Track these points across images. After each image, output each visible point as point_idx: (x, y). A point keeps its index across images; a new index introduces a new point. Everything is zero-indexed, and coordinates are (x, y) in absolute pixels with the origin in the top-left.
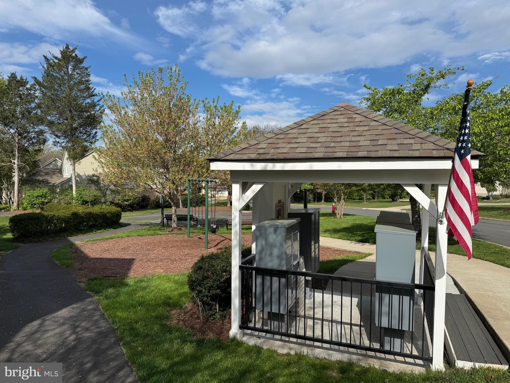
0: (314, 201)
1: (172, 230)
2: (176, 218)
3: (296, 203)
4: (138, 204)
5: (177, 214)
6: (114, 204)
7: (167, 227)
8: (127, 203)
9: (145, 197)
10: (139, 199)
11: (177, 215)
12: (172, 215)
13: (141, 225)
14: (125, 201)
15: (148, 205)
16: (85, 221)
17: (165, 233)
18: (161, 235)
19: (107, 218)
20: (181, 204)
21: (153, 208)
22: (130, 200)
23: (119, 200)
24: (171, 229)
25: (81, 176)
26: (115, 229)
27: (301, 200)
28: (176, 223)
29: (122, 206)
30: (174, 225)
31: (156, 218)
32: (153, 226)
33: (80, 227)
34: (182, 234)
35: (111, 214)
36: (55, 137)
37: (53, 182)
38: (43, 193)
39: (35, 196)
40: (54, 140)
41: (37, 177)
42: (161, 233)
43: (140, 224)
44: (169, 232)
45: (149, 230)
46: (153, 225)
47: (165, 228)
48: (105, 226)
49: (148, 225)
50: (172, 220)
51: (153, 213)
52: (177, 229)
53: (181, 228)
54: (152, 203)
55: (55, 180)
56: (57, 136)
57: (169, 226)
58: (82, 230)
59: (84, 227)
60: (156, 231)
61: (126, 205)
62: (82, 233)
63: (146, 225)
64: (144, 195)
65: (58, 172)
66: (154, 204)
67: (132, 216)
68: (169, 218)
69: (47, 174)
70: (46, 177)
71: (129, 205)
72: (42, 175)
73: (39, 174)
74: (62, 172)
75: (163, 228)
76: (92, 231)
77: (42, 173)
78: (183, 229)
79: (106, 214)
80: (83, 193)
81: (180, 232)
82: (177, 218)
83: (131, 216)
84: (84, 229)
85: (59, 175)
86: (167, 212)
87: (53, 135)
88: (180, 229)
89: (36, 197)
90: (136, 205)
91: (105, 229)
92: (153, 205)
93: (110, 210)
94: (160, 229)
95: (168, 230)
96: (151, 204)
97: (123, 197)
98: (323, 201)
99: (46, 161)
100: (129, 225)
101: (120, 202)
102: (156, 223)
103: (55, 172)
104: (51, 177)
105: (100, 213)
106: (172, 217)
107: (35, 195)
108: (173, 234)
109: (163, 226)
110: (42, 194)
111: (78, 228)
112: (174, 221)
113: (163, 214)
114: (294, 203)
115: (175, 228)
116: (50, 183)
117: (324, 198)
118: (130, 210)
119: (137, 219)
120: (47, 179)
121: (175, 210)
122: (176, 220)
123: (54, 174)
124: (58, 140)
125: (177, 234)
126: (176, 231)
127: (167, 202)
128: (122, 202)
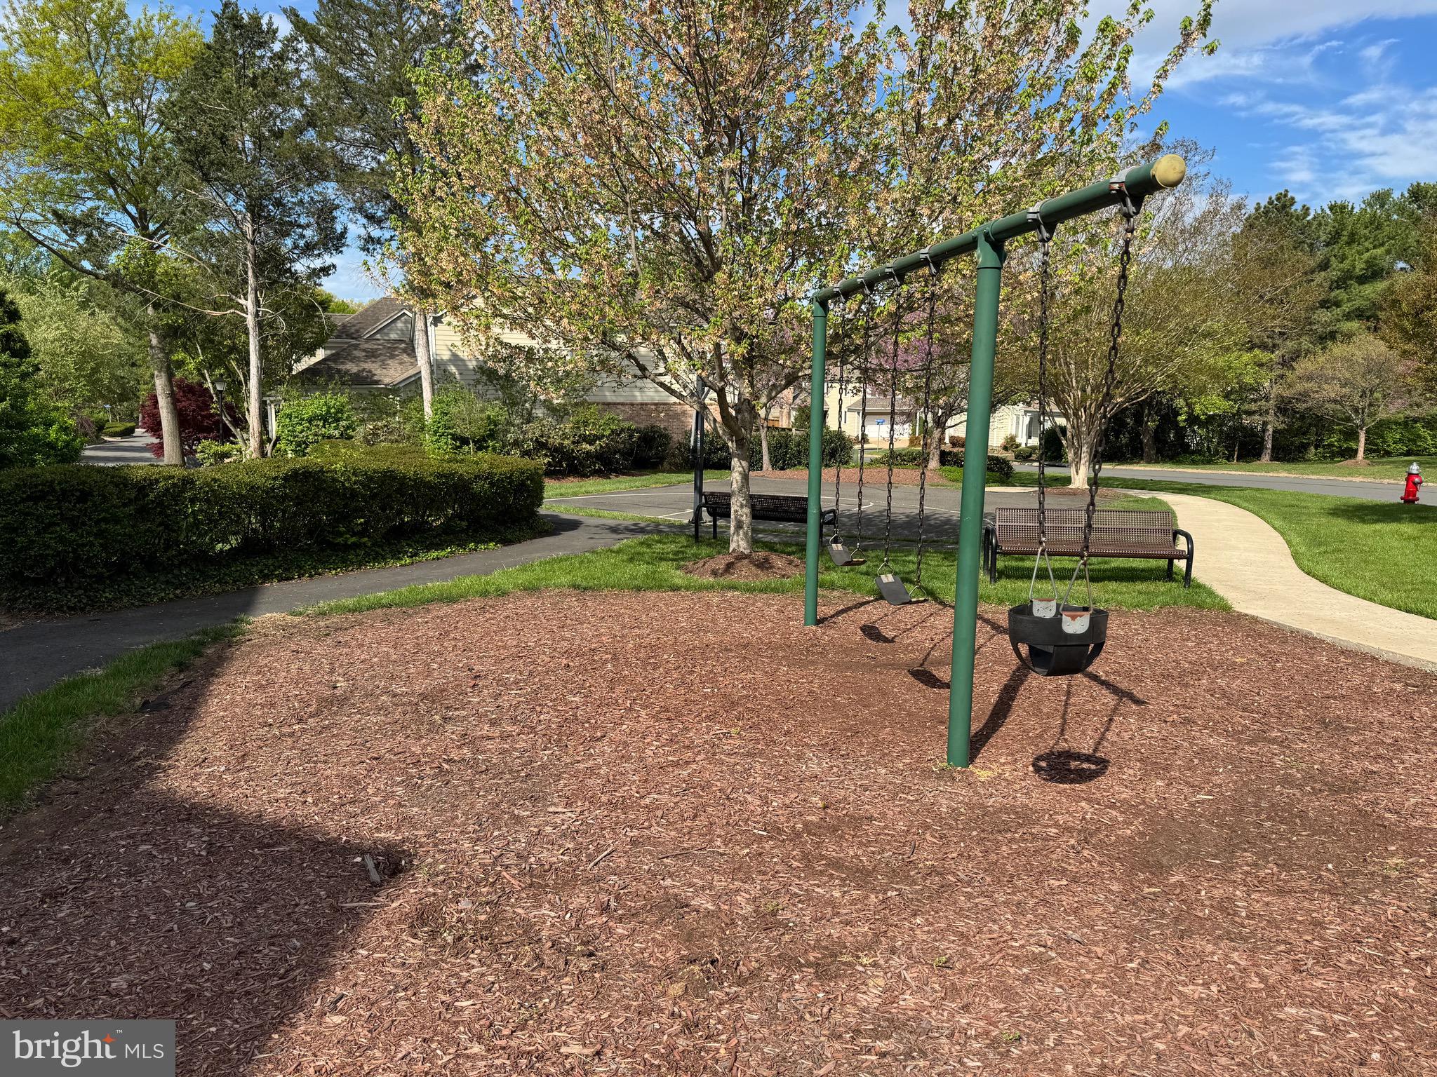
0: (1229, 458)
1: (729, 566)
2: (747, 510)
3: (1164, 462)
4: (626, 454)
5: (755, 490)
6: (549, 449)
7: (709, 545)
8: (588, 447)
9: (655, 432)
10: (631, 436)
11: (751, 496)
12: (729, 496)
13: (614, 530)
14: (584, 440)
15: (662, 459)
16: (358, 512)
17: (695, 579)
18: (675, 588)
19: (475, 497)
20: (766, 458)
21: (678, 469)
22: (600, 438)
23: (565, 436)
24: (721, 562)
25: (463, 360)
26: (506, 542)
27: (1179, 454)
28: (746, 534)
29: (574, 458)
30: (739, 543)
31: (676, 505)
32: (656, 537)
33: (341, 534)
34: (775, 590)
35: (492, 484)
36: (364, 221)
37: (387, 381)
38: (329, 408)
39: (305, 416)
40: (363, 232)
41: (343, 363)
42: (678, 577)
43: (612, 523)
44: (714, 573)
45: (631, 560)
46: (660, 532)
47: (705, 550)
48: (462, 531)
49: (642, 530)
50: (728, 516)
51: (671, 484)
52: (752, 562)
53: (766, 560)
54: (677, 452)
55: (391, 373)
56: (371, 218)
57: (719, 541)
58: (347, 548)
59: (361, 534)
60: (663, 566)
61: (588, 453)
62: (344, 561)
63: (636, 530)
64: (653, 427)
65: (404, 351)
66: (682, 454)
67: (603, 492)
68: (718, 506)
69: (372, 355)
70: (368, 366)
71: (599, 456)
72: (358, 359)
73: (349, 354)
74: (413, 350)
75: (694, 550)
76: (396, 556)
77: (357, 353)
78: (778, 561)
79: (470, 482)
80: (454, 410)
81: (764, 578)
82: (753, 508)
83: (598, 492)
84: (355, 546)
85: (405, 358)
86: (713, 482)
87: (359, 216)
88: (764, 565)
89: (310, 421)
90: (622, 454)
91: (462, 545)
92: (679, 460)
93: (485, 466)
94: (678, 558)
95: (711, 564)
96: (674, 455)
97: (578, 428)
98: (1266, 458)
99: (378, 320)
100: (573, 525)
101: (566, 442)
102: (671, 526)
103: (396, 349)
104: (384, 366)
105: (440, 476)
106: (729, 506)
107: (308, 412)
108: (733, 588)
109: (697, 538)
110: (328, 412)
111: (330, 538)
112: (739, 526)
113: (699, 489)
114: (1157, 462)
115: (742, 557)
116: (377, 382)
117: (1269, 446)
118: (599, 473)
119: (611, 506)
120: (370, 371)
121: (745, 477)
122: (746, 519)
123: (392, 357)
124: (376, 232)
125: (750, 590)
126: (744, 574)
127: (721, 449)
128: (573, 443)
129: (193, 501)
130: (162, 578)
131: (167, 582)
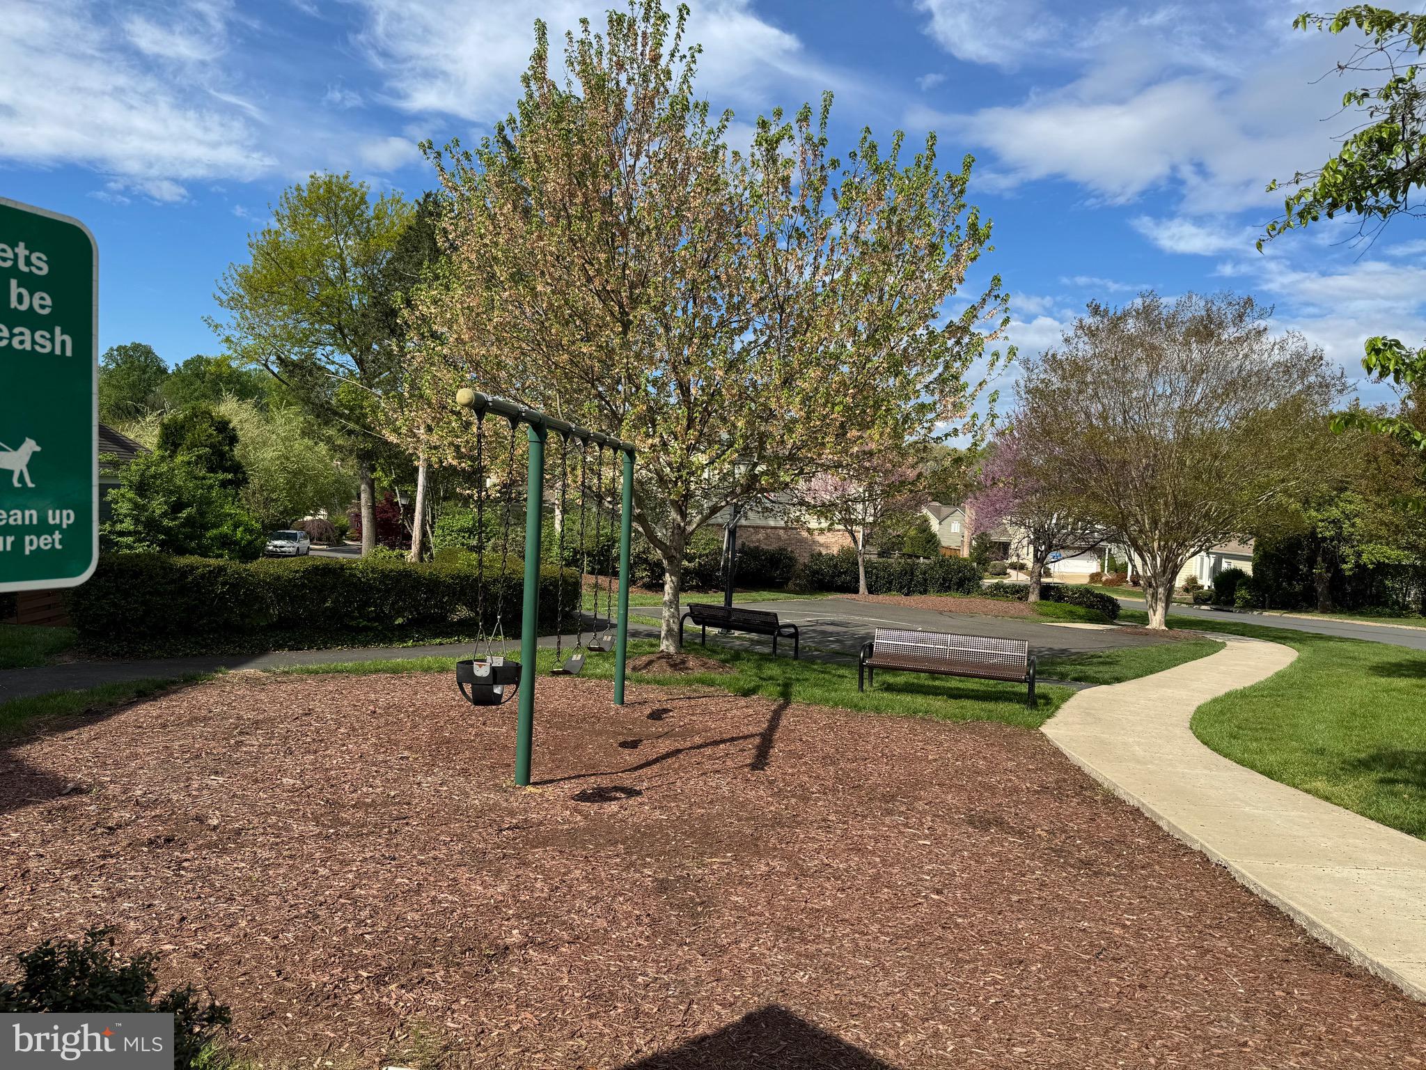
9: (781, 554)
30: (668, 646)
44: (634, 668)
53: (683, 661)
64: (780, 549)
71: (699, 573)
78: (691, 662)
112: (670, 632)
126: (655, 669)
129: (224, 584)
130: (193, 640)
131: (197, 643)
